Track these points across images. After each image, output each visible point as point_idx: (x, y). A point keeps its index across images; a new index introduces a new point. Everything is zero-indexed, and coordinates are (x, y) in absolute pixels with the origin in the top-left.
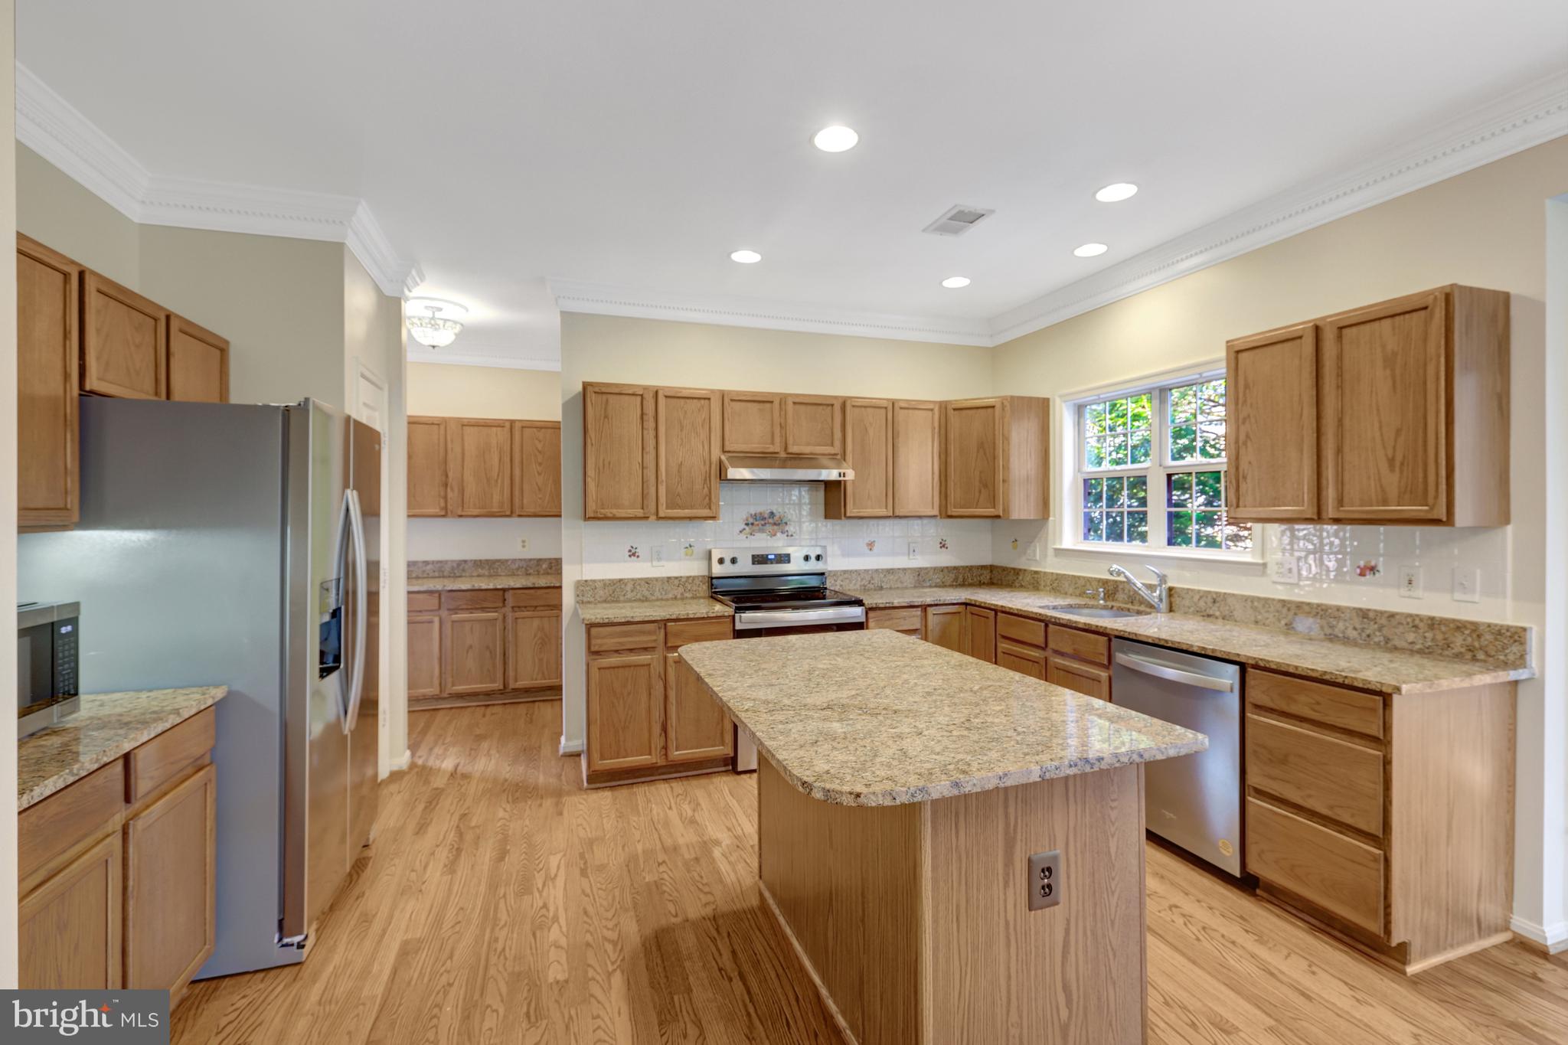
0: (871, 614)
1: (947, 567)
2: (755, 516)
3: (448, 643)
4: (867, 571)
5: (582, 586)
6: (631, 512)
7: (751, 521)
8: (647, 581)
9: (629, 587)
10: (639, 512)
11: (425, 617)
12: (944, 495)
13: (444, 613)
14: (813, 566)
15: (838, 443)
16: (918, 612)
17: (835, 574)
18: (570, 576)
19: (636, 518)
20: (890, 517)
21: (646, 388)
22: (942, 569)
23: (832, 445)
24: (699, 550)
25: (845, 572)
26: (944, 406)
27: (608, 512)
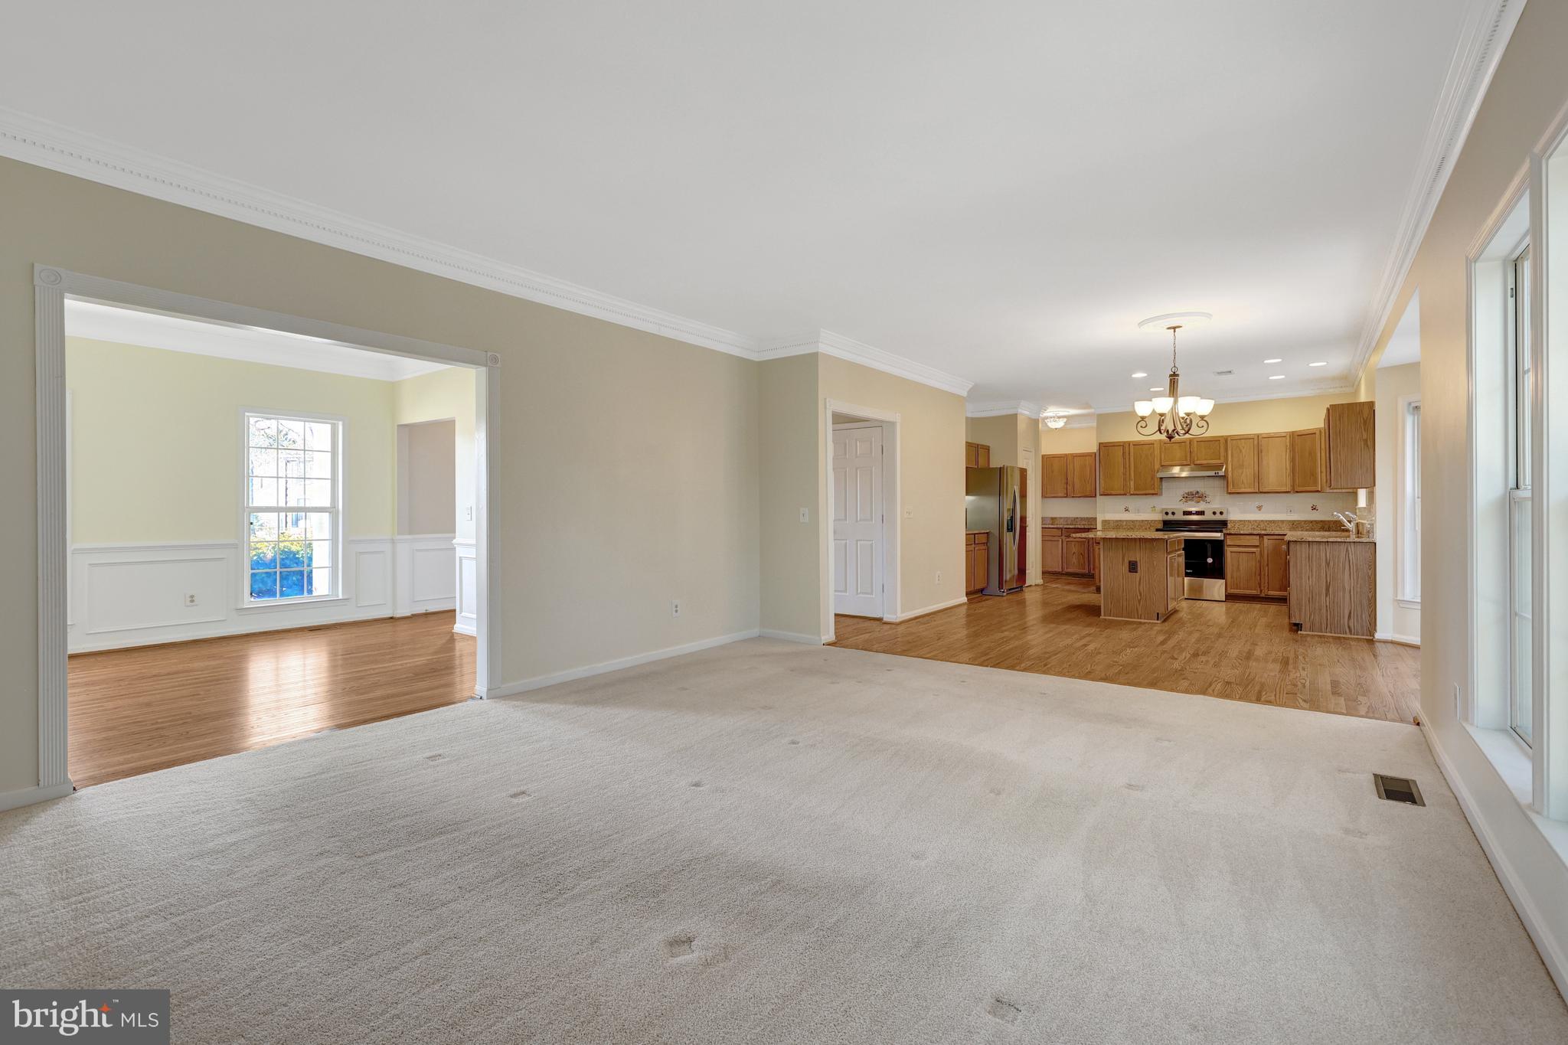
0: (1228, 537)
1: (1315, 521)
2: (1188, 494)
3: (1065, 550)
4: (1256, 521)
5: (1105, 522)
6: (1119, 492)
7: (1186, 495)
8: (1133, 521)
9: (1125, 523)
10: (1122, 492)
11: (1056, 538)
12: (1294, 481)
13: (1063, 537)
14: (1218, 517)
15: (1222, 458)
16: (1258, 537)
17: (1234, 522)
18: (1100, 518)
19: (1120, 495)
20: (1256, 493)
21: (1124, 442)
22: (1312, 522)
23: (1219, 459)
24: (1158, 509)
25: (1241, 521)
26: (1293, 435)
27: (1109, 492)
